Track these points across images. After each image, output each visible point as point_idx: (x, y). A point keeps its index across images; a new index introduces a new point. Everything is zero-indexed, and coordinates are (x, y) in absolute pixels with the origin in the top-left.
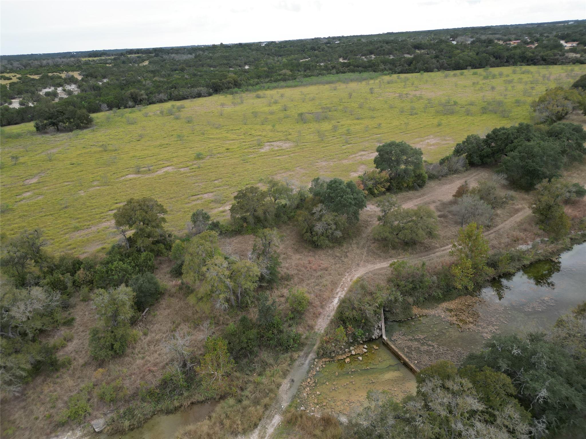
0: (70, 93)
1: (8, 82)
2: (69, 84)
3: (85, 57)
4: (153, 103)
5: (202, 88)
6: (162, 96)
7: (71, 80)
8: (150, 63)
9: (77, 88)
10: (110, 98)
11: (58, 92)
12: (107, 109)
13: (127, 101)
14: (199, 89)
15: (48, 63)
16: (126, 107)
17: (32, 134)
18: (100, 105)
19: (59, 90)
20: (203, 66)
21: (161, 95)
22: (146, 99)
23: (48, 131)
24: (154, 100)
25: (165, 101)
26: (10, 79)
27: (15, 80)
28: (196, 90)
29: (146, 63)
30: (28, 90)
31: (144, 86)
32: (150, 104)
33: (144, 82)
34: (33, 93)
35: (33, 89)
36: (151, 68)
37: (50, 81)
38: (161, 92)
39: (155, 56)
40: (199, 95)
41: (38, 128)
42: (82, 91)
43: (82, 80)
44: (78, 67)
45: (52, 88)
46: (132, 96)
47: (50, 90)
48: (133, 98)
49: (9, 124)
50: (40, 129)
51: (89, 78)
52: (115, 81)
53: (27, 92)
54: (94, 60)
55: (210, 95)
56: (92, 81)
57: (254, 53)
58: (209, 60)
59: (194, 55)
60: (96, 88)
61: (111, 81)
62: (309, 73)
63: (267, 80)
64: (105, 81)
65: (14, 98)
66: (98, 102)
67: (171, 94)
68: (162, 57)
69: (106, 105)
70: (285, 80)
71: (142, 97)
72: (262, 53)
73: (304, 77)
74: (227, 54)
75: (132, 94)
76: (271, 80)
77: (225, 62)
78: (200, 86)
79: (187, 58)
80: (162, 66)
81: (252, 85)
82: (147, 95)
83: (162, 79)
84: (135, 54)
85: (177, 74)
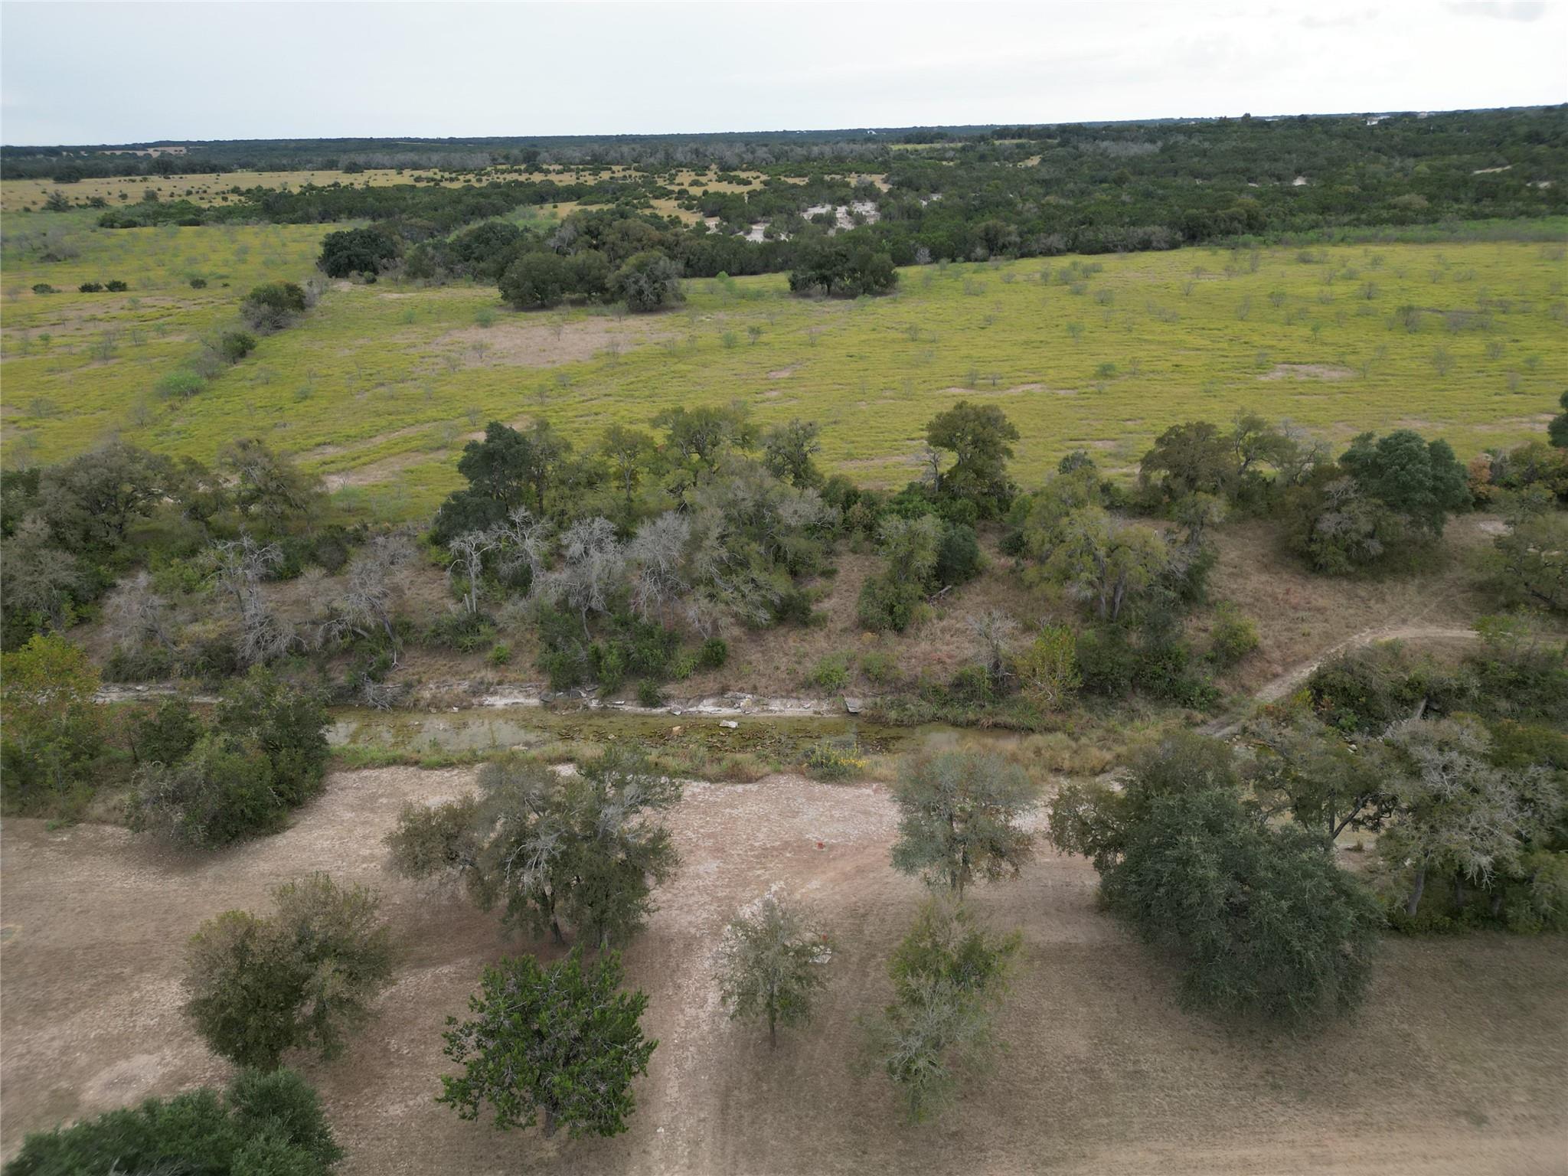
0: (859, 219)
1: (745, 189)
2: (862, 200)
3: (899, 142)
4: (1030, 254)
5: (1157, 228)
6: (1055, 240)
7: (867, 193)
8: (1043, 160)
9: (877, 210)
10: (941, 235)
11: (838, 216)
12: (929, 259)
13: (974, 245)
14: (1149, 229)
15: (822, 154)
16: (968, 259)
17: (781, 294)
18: (916, 251)
19: (841, 211)
20: (1176, 174)
21: (1051, 238)
22: (1015, 244)
23: (811, 292)
24: (1034, 247)
25: (1059, 252)
26: (748, 183)
27: (757, 185)
28: (1140, 232)
29: (1034, 161)
30: (783, 207)
31: (1019, 214)
32: (1023, 256)
33: (1020, 206)
34: (791, 214)
35: (793, 206)
36: (1045, 173)
37: (826, 192)
38: (1055, 231)
39: (1059, 145)
40: (1146, 246)
41: (794, 284)
42: (885, 217)
43: (890, 192)
44: (884, 166)
45: (828, 207)
46: (987, 234)
47: (823, 211)
48: (988, 240)
49: (742, 273)
50: (798, 288)
51: (904, 190)
52: (957, 200)
53: (781, 210)
54: (916, 151)
55: (1174, 245)
56: (908, 198)
57: (1334, 143)
58: (1196, 159)
59: (1160, 144)
60: (913, 213)
61: (947, 199)
62: (1487, 206)
63: (1346, 219)
64: (935, 198)
65: (756, 222)
66: (912, 242)
67: (1076, 236)
68: (1076, 148)
69: (927, 251)
70: (1401, 222)
71: (1008, 239)
72: (1360, 146)
73: (1465, 218)
74: (1253, 145)
75: (987, 231)
76: (1358, 219)
77: (1241, 164)
78: (1154, 223)
79: (1140, 152)
80: (1071, 170)
81: (1297, 229)
82: (1021, 236)
83: (1063, 202)
84: (1013, 138)
85: (1104, 190)
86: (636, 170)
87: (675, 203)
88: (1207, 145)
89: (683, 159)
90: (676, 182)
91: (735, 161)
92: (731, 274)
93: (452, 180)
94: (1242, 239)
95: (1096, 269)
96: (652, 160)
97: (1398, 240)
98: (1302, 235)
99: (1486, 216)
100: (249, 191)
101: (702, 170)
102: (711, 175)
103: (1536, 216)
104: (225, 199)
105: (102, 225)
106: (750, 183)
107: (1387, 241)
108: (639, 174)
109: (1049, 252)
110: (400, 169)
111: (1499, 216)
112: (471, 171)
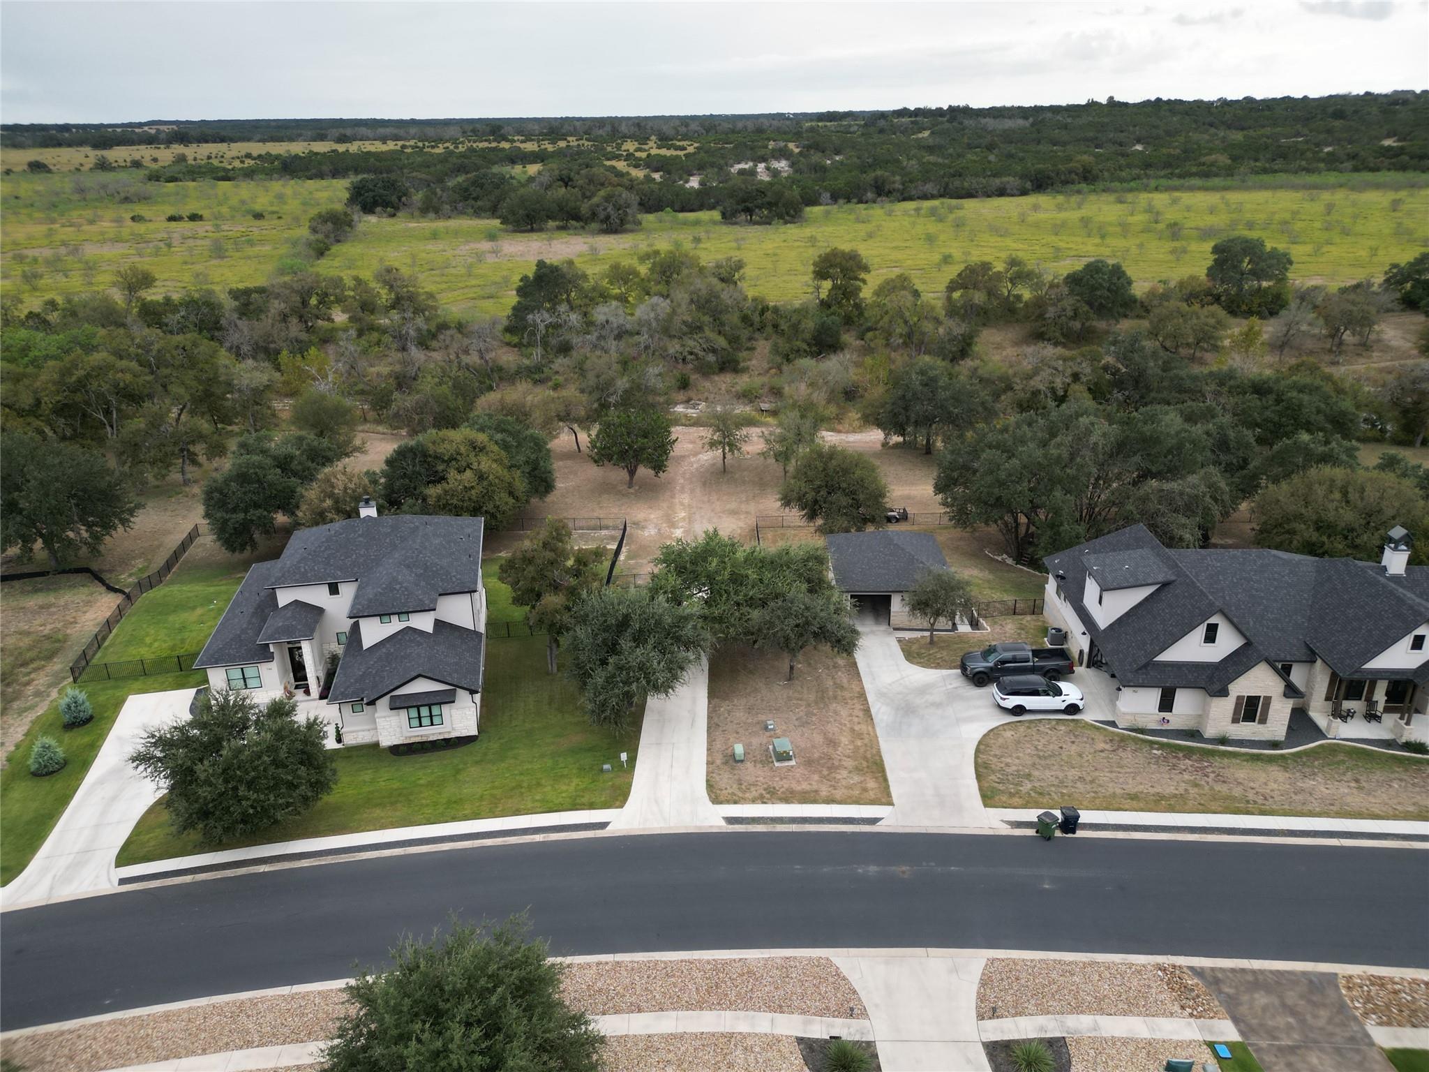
0: (775, 173)
1: (681, 153)
2: (778, 159)
3: (811, 120)
4: (911, 199)
5: (1011, 179)
6: (929, 188)
7: (782, 154)
8: (932, 133)
9: (790, 166)
10: (840, 183)
11: (759, 170)
12: (830, 201)
13: (866, 190)
14: (1005, 179)
15: (745, 127)
16: (860, 202)
18: (820, 194)
19: (761, 167)
20: (1039, 143)
21: (927, 186)
22: (898, 190)
23: (738, 220)
24: (913, 192)
25: (933, 197)
26: (684, 149)
27: (691, 150)
28: (997, 182)
29: (926, 134)
30: (714, 163)
31: (903, 169)
32: (904, 199)
33: (905, 163)
34: (721, 168)
35: (722, 162)
36: (931, 142)
37: (749, 153)
38: (930, 181)
39: (948, 121)
40: (1001, 193)
41: (724, 215)
42: (796, 171)
43: (800, 153)
44: (797, 135)
45: (751, 164)
46: (876, 182)
47: (747, 166)
48: (877, 187)
49: (682, 210)
50: (728, 217)
51: (812, 152)
52: (855, 160)
53: (712, 165)
54: (826, 126)
55: (1024, 193)
56: (816, 157)
57: (1175, 119)
58: (1057, 131)
59: (1031, 120)
60: (820, 169)
61: (847, 159)
62: (1279, 164)
63: (1162, 173)
64: (837, 158)
65: (692, 175)
66: (817, 188)
67: (947, 184)
68: (961, 123)
69: (828, 195)
70: (1206, 175)
71: (893, 186)
72: (1196, 121)
73: (1257, 173)
74: (1106, 120)
75: (876, 179)
76: (1172, 174)
77: (1091, 134)
78: (1009, 175)
79: (1013, 126)
80: (954, 139)
81: (1122, 180)
82: (903, 184)
83: (940, 160)
84: (910, 117)
85: (976, 153)
86: (587, 140)
87: (625, 163)
88: (1069, 120)
89: (626, 131)
90: (623, 148)
91: (671, 132)
92: (676, 211)
93: (433, 147)
94: (1077, 187)
95: (960, 208)
96: (600, 132)
97: (1200, 189)
98: (1125, 185)
99: (1276, 171)
100: (260, 156)
101: (643, 140)
102: (651, 144)
103: (1313, 172)
104: (242, 162)
105: (150, 180)
106: (685, 149)
107: (1191, 189)
108: (590, 143)
109: (925, 197)
110: (384, 140)
111: (1285, 171)
112: (447, 141)
